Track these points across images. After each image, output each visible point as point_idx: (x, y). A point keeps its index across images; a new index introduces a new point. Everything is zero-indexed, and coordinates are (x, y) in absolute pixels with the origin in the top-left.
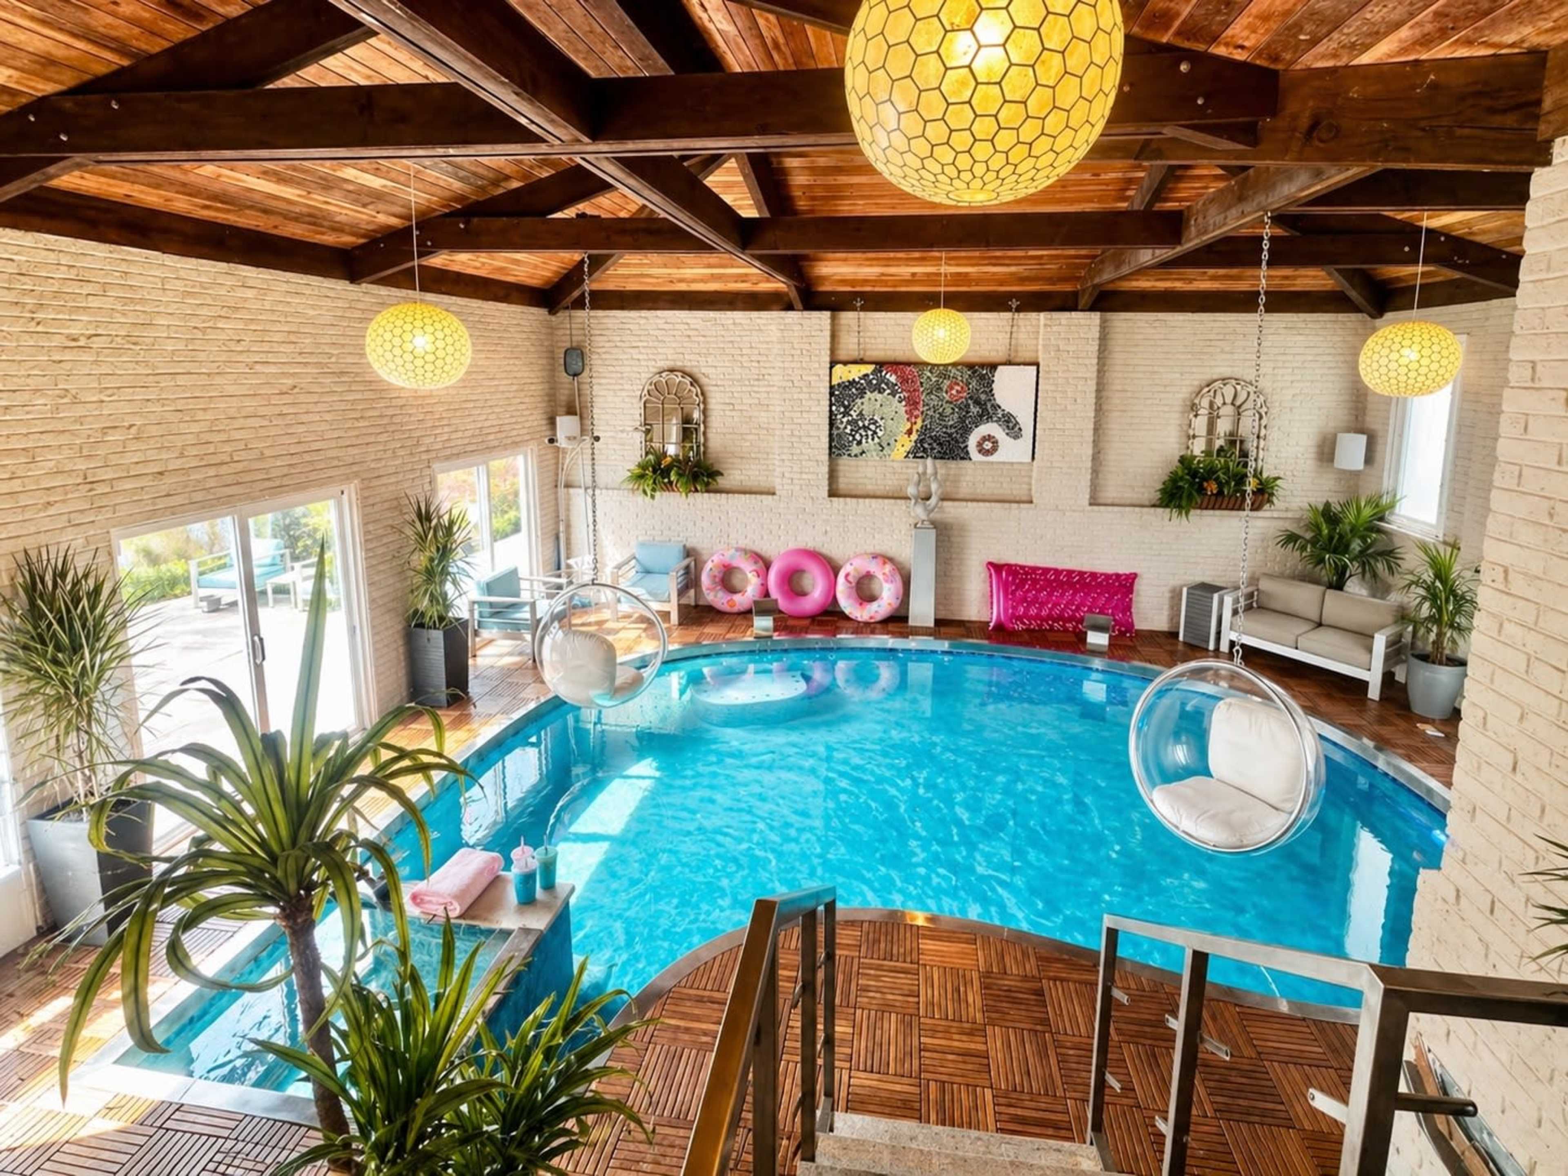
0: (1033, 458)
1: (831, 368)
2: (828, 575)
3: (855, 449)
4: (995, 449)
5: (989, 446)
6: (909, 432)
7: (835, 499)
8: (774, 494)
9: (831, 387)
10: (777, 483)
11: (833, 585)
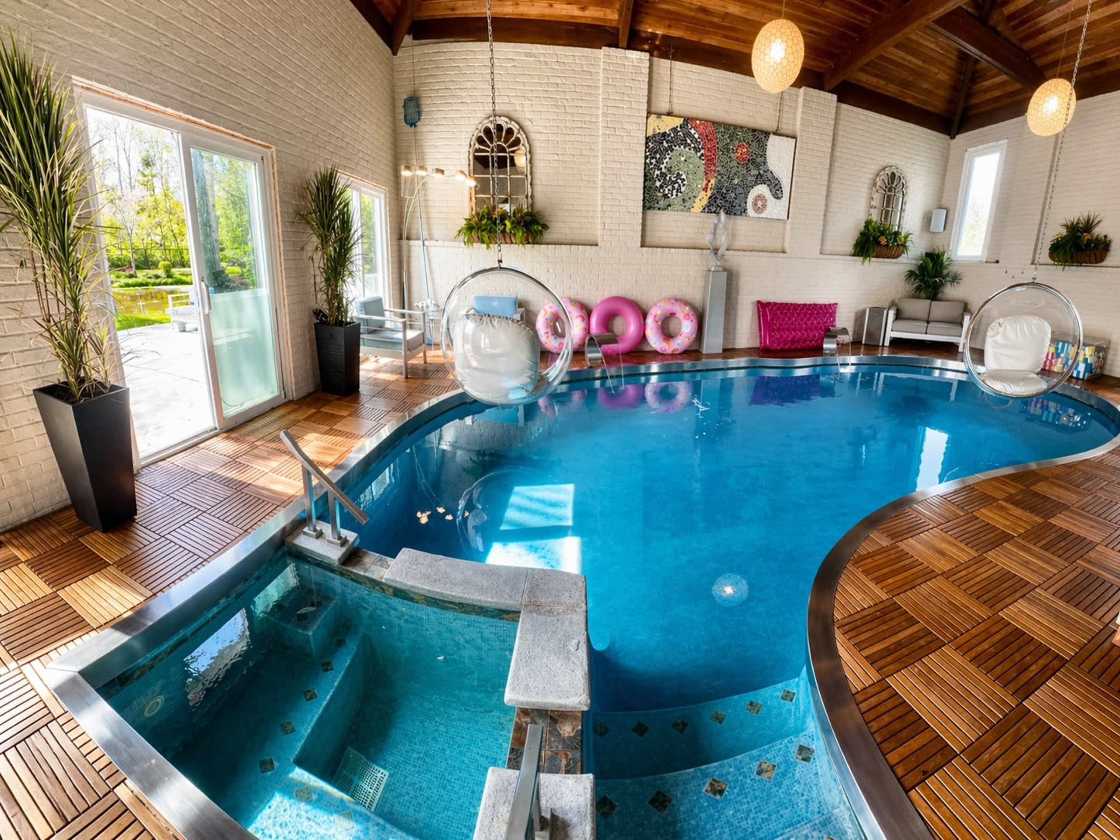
0: (788, 217)
1: (647, 118)
2: (639, 317)
3: (662, 203)
4: (764, 206)
5: (760, 205)
6: (705, 189)
7: (644, 249)
8: (597, 245)
9: (647, 138)
10: (599, 234)
11: (643, 327)
